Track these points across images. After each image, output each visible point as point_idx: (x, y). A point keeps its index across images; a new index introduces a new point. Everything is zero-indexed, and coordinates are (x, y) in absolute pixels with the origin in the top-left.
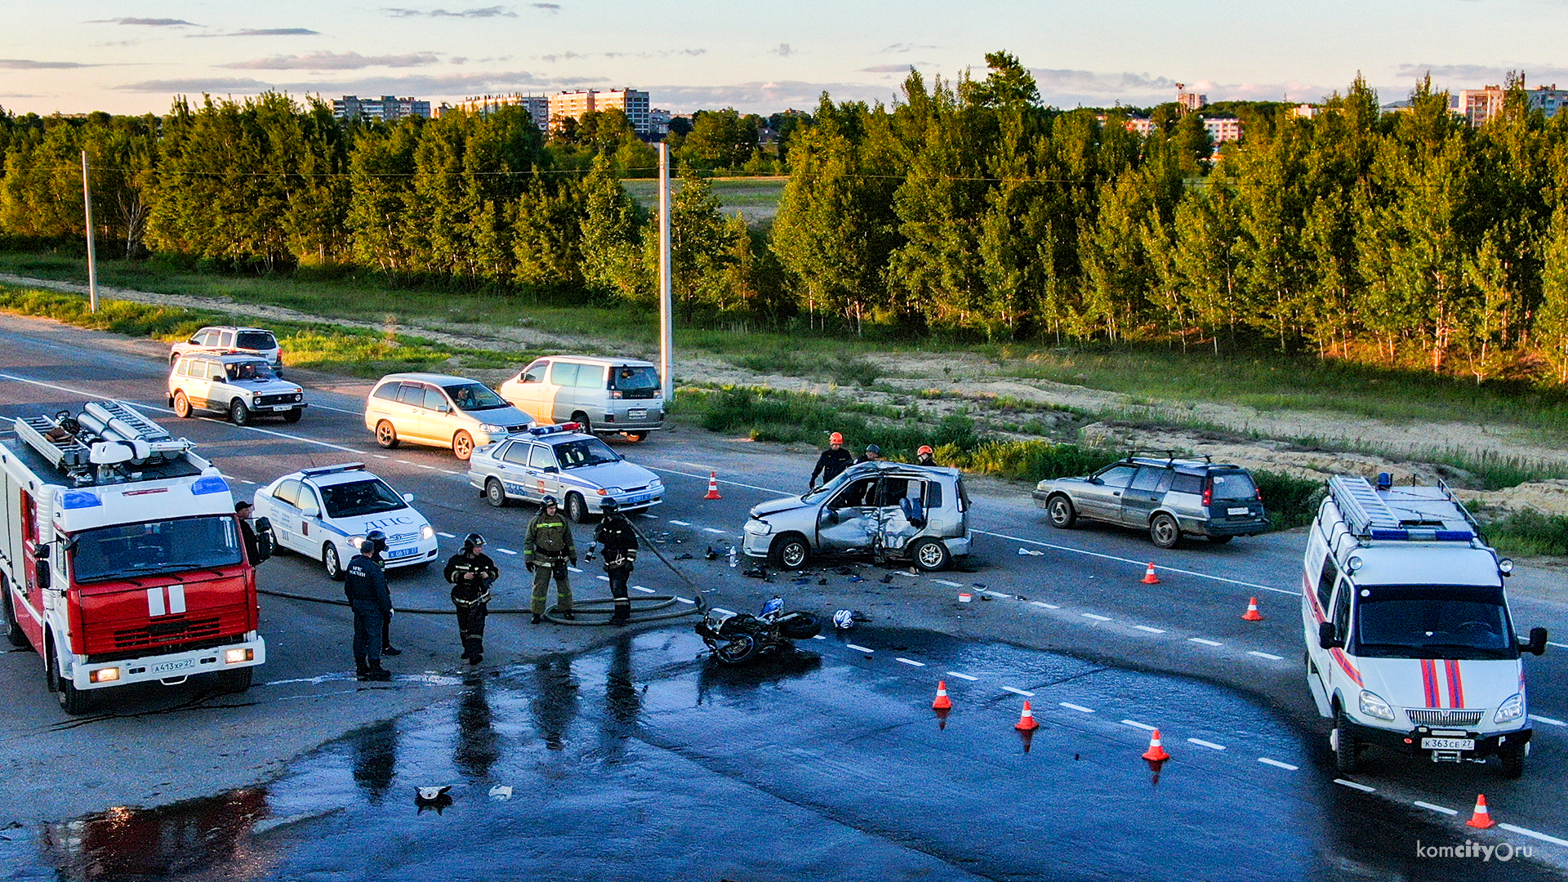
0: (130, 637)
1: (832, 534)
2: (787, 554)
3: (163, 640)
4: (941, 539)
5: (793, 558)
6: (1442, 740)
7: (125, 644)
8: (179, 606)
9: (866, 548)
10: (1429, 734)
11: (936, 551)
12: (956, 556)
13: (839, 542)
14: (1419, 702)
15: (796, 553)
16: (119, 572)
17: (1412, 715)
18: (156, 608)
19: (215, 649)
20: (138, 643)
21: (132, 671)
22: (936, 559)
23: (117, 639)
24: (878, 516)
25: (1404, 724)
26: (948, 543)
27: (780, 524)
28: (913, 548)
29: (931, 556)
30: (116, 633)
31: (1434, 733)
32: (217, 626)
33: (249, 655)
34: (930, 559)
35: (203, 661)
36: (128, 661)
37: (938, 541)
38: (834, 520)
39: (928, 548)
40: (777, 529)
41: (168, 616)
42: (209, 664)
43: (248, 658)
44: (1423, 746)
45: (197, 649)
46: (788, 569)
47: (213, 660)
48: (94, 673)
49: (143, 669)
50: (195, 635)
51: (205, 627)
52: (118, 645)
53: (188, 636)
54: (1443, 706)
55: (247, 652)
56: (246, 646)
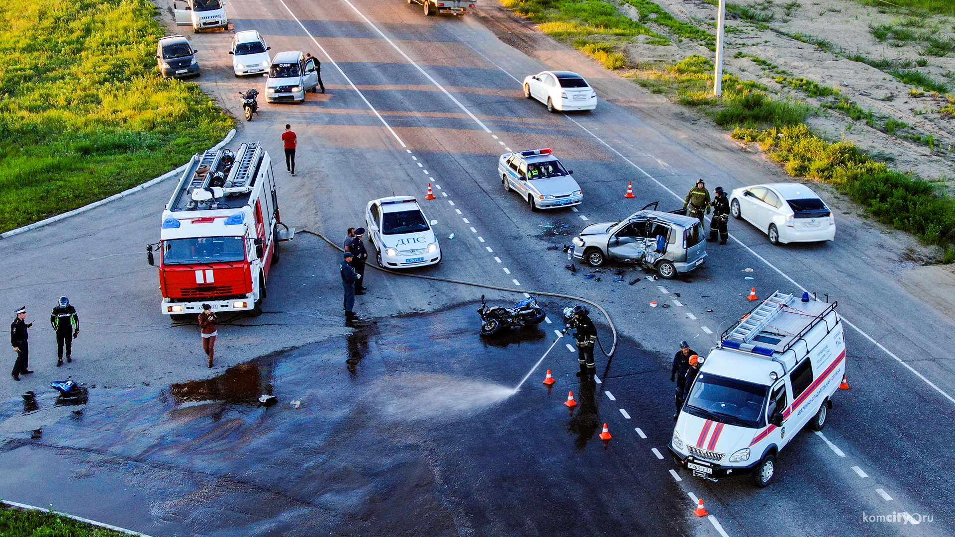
0: (189, 292)
1: (617, 251)
2: (592, 258)
3: (205, 294)
4: (673, 262)
5: (596, 261)
6: (697, 466)
7: (186, 295)
8: (210, 279)
9: (637, 260)
10: (692, 462)
11: (670, 268)
12: (680, 273)
13: (620, 255)
14: (694, 444)
15: (597, 258)
16: (184, 261)
17: (690, 449)
18: (199, 279)
19: (228, 301)
20: (192, 295)
21: (188, 308)
22: (669, 273)
23: (182, 292)
24: (645, 242)
25: (686, 452)
26: (676, 265)
27: (590, 241)
28: (658, 263)
29: (666, 271)
30: (182, 289)
31: (695, 461)
32: (231, 289)
33: (245, 305)
34: (666, 272)
35: (222, 306)
36: (186, 303)
37: (670, 263)
38: (617, 244)
39: (666, 266)
40: (587, 245)
41: (205, 283)
42: (225, 308)
43: (245, 306)
44: (689, 467)
45: (220, 300)
46: (592, 266)
47: (227, 306)
48: (171, 307)
49: (193, 308)
50: (220, 293)
51: (224, 290)
52: (182, 295)
53: (217, 293)
54: (705, 448)
55: (245, 303)
56: (245, 300)
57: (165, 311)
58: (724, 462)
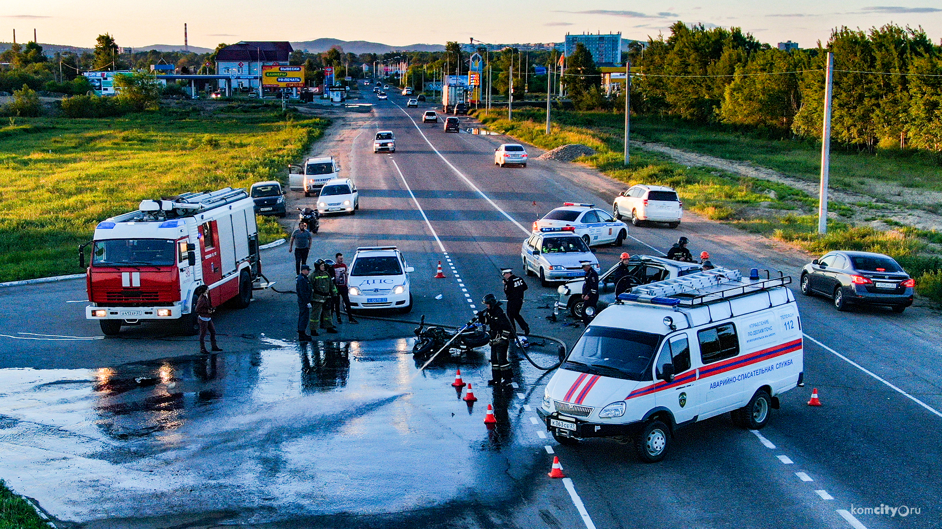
0: (114, 296)
3: (131, 300)
6: (561, 422)
7: (112, 299)
8: (136, 283)
10: (556, 418)
14: (561, 399)
16: (113, 262)
17: (556, 405)
18: (126, 283)
19: (153, 308)
20: (118, 300)
21: (112, 313)
23: (108, 296)
30: (107, 293)
32: (157, 296)
33: (170, 313)
35: (146, 313)
36: (111, 308)
41: (131, 288)
42: (149, 315)
43: (170, 315)
45: (144, 306)
47: (151, 313)
48: (95, 311)
49: (117, 313)
50: (147, 299)
51: (151, 296)
52: (108, 299)
53: (143, 299)
54: (572, 403)
55: (170, 311)
56: (170, 308)
57: (89, 316)
58: (592, 418)
